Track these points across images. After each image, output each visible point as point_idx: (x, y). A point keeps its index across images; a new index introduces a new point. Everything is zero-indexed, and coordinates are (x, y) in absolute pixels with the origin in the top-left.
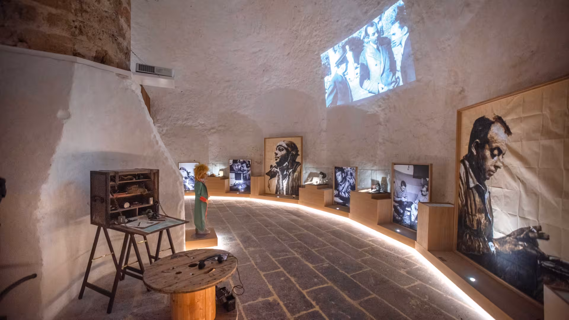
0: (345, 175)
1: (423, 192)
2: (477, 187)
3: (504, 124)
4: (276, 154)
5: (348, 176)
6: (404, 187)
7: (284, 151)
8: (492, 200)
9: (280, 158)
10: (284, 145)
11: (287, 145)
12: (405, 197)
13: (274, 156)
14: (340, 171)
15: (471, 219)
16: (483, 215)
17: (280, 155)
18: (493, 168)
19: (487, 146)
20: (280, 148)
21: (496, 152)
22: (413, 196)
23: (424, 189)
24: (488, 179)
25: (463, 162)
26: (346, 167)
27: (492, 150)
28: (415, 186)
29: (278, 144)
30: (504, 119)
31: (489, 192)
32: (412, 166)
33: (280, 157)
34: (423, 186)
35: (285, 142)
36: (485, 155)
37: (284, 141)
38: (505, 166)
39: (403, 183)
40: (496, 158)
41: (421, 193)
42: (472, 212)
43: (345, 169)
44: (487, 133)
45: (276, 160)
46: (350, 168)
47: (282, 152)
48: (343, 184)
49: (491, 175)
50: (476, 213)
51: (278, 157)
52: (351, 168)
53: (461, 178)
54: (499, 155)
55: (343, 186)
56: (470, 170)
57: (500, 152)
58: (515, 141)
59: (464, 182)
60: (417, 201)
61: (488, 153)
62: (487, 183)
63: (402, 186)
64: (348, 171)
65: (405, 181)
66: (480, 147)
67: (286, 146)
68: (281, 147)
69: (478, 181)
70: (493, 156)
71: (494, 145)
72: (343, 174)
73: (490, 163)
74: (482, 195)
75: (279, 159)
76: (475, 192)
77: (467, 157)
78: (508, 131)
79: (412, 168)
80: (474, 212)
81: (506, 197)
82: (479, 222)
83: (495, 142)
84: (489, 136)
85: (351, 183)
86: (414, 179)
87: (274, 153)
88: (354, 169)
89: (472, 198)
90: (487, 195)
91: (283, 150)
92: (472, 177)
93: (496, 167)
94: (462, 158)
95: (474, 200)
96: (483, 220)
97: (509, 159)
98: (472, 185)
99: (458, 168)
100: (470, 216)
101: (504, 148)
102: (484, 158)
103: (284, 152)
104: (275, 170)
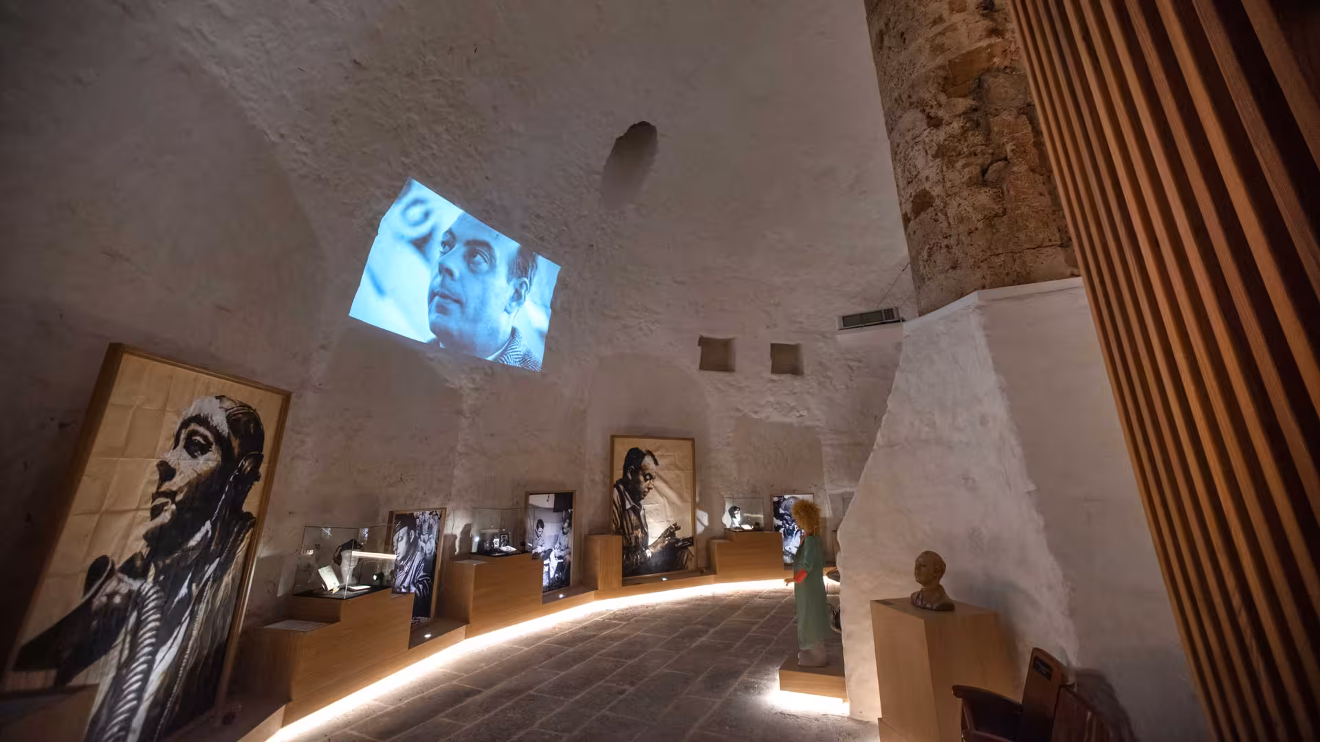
0: (417, 535)
1: (564, 530)
2: (633, 508)
3: (653, 456)
4: (167, 472)
5: (422, 536)
6: (540, 529)
7: (209, 455)
8: (646, 515)
9: (179, 498)
10: (219, 420)
11: (232, 420)
12: (541, 546)
13: (150, 482)
14: (405, 526)
15: (629, 538)
16: (640, 530)
17: (187, 481)
18: (647, 490)
19: (641, 472)
20: (195, 433)
21: (648, 477)
22: (552, 540)
23: (566, 525)
24: (643, 499)
25: (617, 486)
26: (421, 513)
27: (645, 476)
28: (556, 524)
29: (191, 411)
30: (654, 454)
31: (644, 509)
32: (553, 495)
33: (180, 490)
34: (564, 521)
35: (227, 404)
36: (639, 479)
37: (220, 398)
38: (655, 488)
39: (541, 524)
40: (648, 482)
41: (562, 532)
42: (628, 531)
43: (418, 518)
44: (641, 462)
45: (156, 512)
46: (429, 512)
47: (202, 459)
48: (407, 563)
49: (645, 495)
50: (633, 530)
51: (171, 495)
52: (430, 514)
53: (614, 502)
54: (650, 479)
55: (406, 569)
56: (627, 493)
57: (652, 478)
58: (662, 470)
59: (618, 505)
60: (557, 545)
61: (642, 478)
62: (642, 502)
63: (538, 528)
64: (425, 521)
65: (543, 518)
66: (635, 473)
67: (224, 428)
68: (202, 430)
69: (634, 502)
70: (646, 480)
71: (647, 472)
72: (412, 532)
73: (644, 485)
74: (637, 513)
75: (174, 507)
76: (631, 512)
77: (620, 481)
78: (656, 463)
79: (552, 497)
80: (631, 531)
81: (656, 509)
82: (637, 538)
83: (647, 469)
84: (643, 464)
85: (425, 554)
86: (556, 514)
87: (155, 462)
88: (437, 514)
89: (628, 518)
90: (642, 513)
91: (204, 449)
92: (628, 500)
93: (649, 489)
94: (615, 482)
95: (630, 520)
96: (640, 535)
97: (658, 483)
98: (628, 506)
99: (611, 493)
100: (627, 536)
101: (654, 474)
102: (639, 482)
103: (209, 461)
104: (124, 589)
